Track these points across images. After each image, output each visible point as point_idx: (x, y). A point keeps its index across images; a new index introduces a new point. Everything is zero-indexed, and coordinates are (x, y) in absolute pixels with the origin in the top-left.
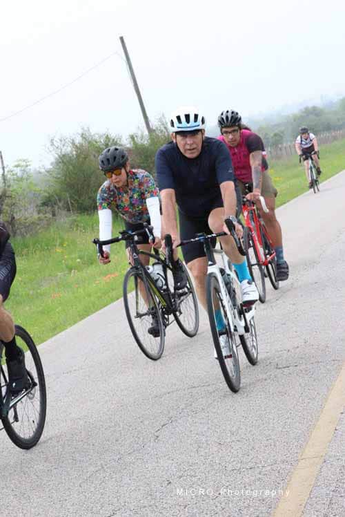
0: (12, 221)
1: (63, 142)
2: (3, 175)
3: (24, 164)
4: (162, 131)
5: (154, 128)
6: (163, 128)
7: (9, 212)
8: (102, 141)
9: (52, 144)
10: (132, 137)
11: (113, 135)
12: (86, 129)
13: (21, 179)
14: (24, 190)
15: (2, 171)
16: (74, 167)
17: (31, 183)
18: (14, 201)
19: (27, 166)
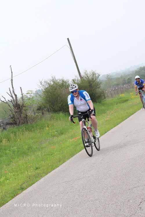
0: (26, 117)
1: (46, 83)
2: (22, 97)
3: (30, 92)
4: (86, 78)
5: (82, 76)
6: (86, 76)
7: (25, 113)
8: (61, 82)
9: (41, 84)
10: (73, 80)
11: (65, 80)
12: (53, 77)
13: (30, 99)
14: (31, 104)
15: (22, 96)
16: (50, 93)
17: (34, 100)
18: (27, 108)
19: (32, 93)
